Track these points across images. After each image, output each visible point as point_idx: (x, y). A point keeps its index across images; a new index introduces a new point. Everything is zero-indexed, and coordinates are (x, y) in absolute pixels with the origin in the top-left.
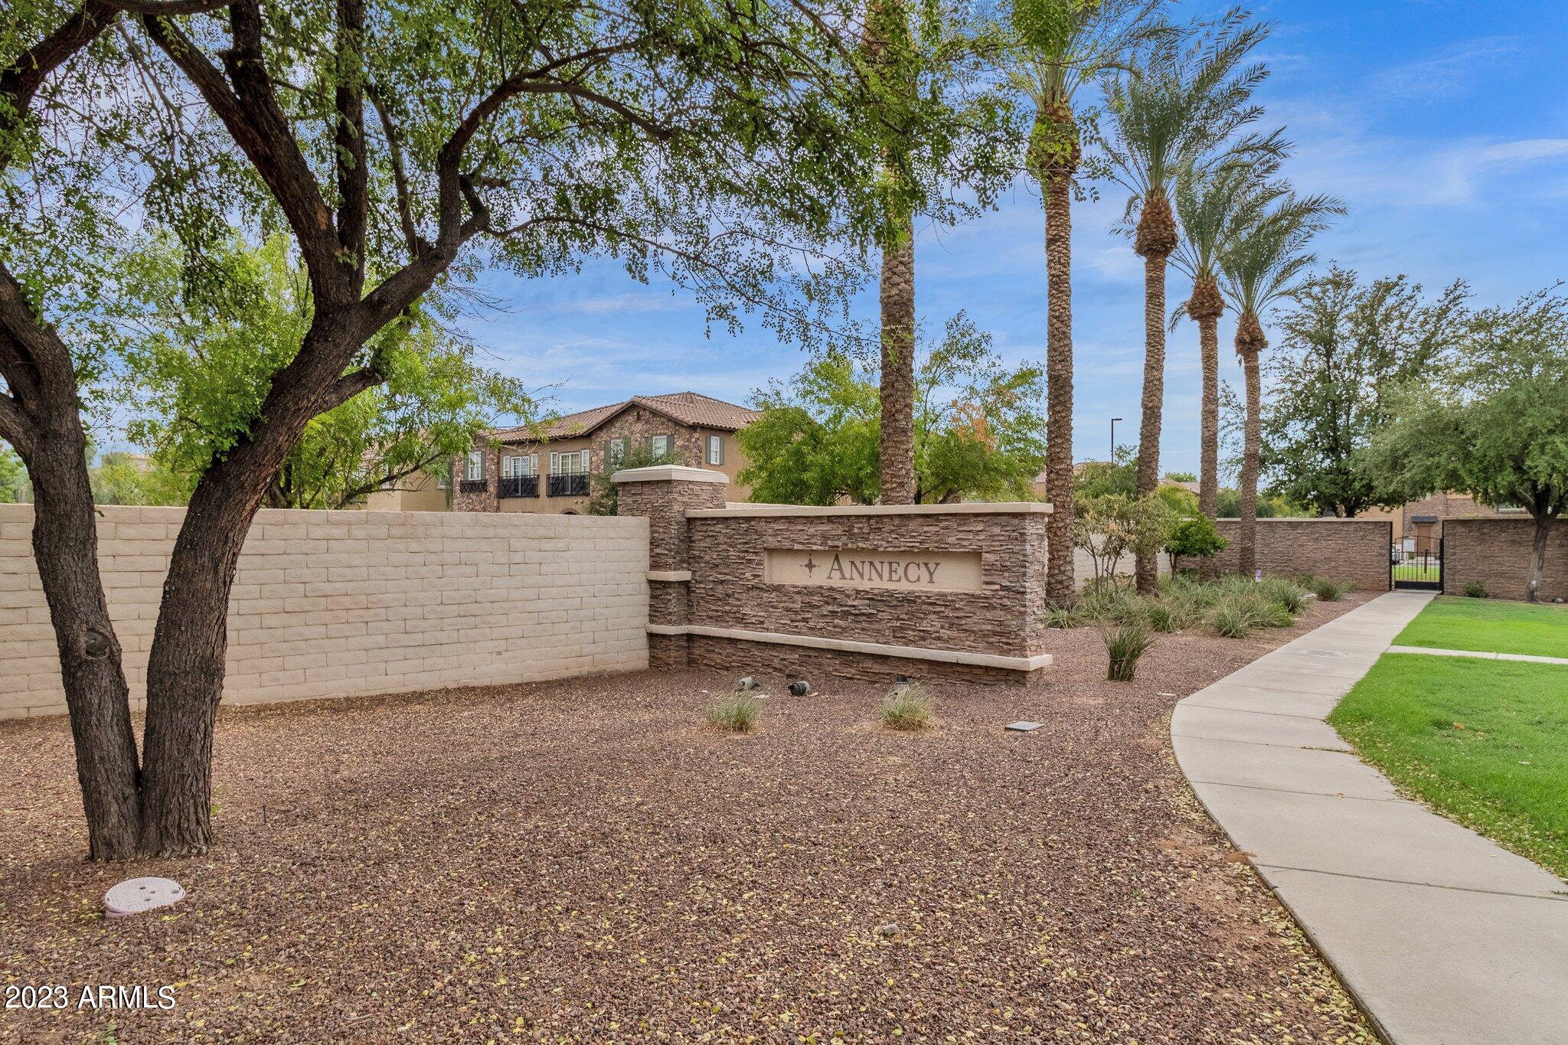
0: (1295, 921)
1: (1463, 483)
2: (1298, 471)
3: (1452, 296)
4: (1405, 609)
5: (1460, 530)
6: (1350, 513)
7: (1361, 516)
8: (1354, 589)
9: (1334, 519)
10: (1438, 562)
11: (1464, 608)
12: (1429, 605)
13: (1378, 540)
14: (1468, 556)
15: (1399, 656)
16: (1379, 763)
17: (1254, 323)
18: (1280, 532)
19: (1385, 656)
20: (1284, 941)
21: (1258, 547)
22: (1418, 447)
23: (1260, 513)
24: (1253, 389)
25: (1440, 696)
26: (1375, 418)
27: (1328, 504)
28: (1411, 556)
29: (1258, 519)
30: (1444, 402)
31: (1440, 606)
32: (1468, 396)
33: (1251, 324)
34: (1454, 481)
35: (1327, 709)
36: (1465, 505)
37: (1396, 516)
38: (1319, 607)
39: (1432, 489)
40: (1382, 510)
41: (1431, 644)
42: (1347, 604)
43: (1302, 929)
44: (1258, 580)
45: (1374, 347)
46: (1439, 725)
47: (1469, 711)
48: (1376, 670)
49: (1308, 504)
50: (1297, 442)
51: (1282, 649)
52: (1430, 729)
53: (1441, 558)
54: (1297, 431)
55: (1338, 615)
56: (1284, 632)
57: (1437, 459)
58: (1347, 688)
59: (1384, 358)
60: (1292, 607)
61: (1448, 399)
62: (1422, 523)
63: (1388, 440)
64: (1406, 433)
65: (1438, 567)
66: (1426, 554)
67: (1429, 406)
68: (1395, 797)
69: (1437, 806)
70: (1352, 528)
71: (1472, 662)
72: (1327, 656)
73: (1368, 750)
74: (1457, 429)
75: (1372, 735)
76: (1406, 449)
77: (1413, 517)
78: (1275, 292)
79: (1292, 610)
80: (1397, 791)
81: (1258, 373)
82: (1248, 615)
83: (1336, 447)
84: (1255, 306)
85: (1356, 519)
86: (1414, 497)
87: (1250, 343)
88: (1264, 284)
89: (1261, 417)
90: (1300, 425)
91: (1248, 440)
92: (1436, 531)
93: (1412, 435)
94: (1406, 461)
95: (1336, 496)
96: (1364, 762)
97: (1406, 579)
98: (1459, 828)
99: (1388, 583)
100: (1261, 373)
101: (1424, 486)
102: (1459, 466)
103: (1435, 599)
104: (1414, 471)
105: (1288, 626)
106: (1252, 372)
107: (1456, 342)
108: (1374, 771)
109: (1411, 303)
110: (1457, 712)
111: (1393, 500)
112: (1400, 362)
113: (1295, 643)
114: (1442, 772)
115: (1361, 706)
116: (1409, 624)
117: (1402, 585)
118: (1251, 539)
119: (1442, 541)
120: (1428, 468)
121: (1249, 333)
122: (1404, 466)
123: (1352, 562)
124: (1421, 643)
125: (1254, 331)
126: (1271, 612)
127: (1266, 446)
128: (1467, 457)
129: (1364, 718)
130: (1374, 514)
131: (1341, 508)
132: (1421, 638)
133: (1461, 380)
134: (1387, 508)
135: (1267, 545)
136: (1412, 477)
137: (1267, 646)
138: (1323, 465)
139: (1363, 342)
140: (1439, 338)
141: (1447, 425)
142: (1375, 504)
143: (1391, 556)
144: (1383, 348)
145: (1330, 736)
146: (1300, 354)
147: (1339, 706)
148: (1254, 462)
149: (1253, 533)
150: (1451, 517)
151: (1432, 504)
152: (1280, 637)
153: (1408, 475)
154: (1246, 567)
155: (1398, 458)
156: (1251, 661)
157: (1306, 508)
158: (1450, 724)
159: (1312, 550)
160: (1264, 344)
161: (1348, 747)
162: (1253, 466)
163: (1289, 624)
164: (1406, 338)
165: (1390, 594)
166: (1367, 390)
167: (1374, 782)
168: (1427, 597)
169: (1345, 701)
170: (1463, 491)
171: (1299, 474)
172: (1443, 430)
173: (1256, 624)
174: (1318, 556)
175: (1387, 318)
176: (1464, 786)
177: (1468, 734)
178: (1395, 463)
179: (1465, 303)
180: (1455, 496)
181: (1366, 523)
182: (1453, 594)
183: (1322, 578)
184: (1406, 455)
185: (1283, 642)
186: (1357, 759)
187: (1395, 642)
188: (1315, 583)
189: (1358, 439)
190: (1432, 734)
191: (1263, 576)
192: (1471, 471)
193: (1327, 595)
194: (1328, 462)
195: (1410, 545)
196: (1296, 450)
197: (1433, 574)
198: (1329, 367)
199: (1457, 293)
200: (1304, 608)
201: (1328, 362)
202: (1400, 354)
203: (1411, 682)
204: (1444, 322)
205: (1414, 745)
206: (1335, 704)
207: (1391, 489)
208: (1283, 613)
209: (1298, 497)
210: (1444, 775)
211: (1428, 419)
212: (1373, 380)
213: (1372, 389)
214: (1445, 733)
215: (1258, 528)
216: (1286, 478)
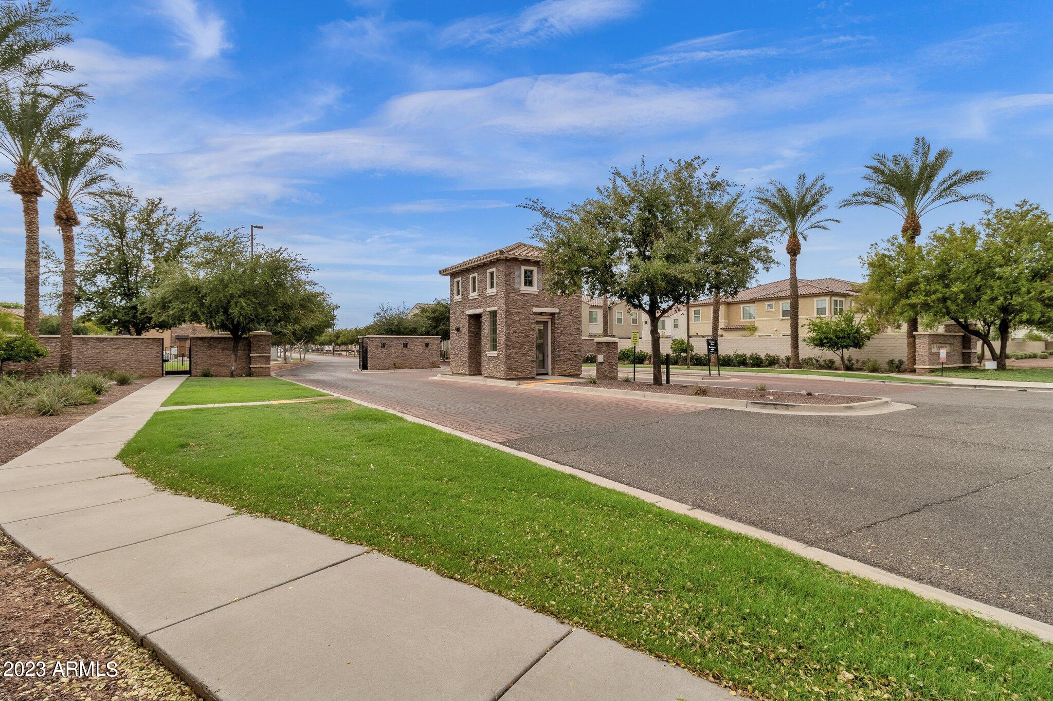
0: (79, 590)
1: (200, 318)
2: (103, 305)
3: (193, 220)
4: (170, 386)
5: (199, 342)
6: (139, 333)
7: (145, 335)
8: (141, 377)
9: (129, 336)
10: (188, 360)
11: (201, 383)
12: (183, 383)
13: (156, 348)
14: (203, 358)
15: (165, 412)
16: (146, 475)
17: (69, 207)
18: (91, 344)
19: (156, 414)
20: (70, 606)
21: (74, 354)
22: (177, 298)
23: (77, 332)
24: (69, 251)
25: (184, 431)
26: (153, 280)
27: (124, 326)
28: (176, 357)
29: (74, 336)
30: (190, 276)
31: (189, 383)
32: (202, 274)
33: (67, 207)
34: (195, 318)
35: (118, 451)
36: (201, 330)
37: (167, 335)
38: (117, 389)
39: (184, 321)
40: (158, 331)
41: (183, 404)
42: (136, 386)
43: (83, 593)
44: (73, 375)
45: (152, 239)
46: (183, 446)
47: (198, 436)
48: (150, 423)
49: (111, 327)
50: (103, 288)
51: (89, 419)
52: (177, 449)
53: (190, 357)
54: (102, 281)
55: (130, 393)
56: (92, 407)
57: (186, 305)
58: (131, 435)
59: (158, 246)
60: (98, 390)
61: (192, 274)
62: (181, 339)
63: (160, 293)
64: (170, 289)
65: (188, 362)
66: (183, 356)
67: (182, 276)
68: (154, 492)
69: (176, 490)
70: (140, 341)
71: (202, 410)
72: (120, 418)
73: (141, 470)
74: (196, 290)
75: (144, 460)
76: (170, 298)
77: (176, 336)
78: (85, 191)
79: (99, 393)
80: (156, 488)
81: (73, 240)
82: (63, 399)
83: (129, 294)
84: (70, 196)
85: (142, 336)
86: (174, 325)
87: (66, 219)
88: (76, 184)
89: (76, 269)
90: (104, 278)
91: (65, 283)
92: (188, 344)
93: (173, 291)
94: (170, 305)
95: (129, 322)
96: (138, 477)
97: (171, 370)
98: (188, 498)
99: (161, 372)
100: (75, 241)
101: (179, 320)
102: (198, 309)
103: (187, 379)
104: (174, 311)
105: (95, 403)
106: (68, 239)
107: (196, 245)
108: (143, 480)
109: (172, 218)
110: (192, 438)
111: (163, 326)
112: (167, 250)
113: (99, 413)
114: (181, 471)
115: (138, 445)
116: (171, 394)
117: (169, 373)
118: (69, 348)
119: (190, 348)
120: (182, 310)
121: (65, 213)
122: (169, 307)
123: (140, 362)
124: (177, 404)
125: (69, 212)
126: (82, 395)
127: (80, 288)
128: (202, 305)
129: (140, 451)
130: (153, 334)
131: (132, 330)
132: (177, 401)
133: (198, 266)
134: (161, 331)
135: (82, 353)
136: (173, 314)
137: (78, 418)
138: (121, 304)
139: (144, 234)
140: (188, 241)
141: (192, 288)
142: (154, 328)
143: (163, 357)
144: (157, 240)
145: (119, 466)
146: (103, 234)
147: (126, 447)
148: (71, 298)
149: (71, 345)
150: (196, 336)
151: (186, 329)
152: (89, 411)
153: (171, 312)
154: (65, 367)
155: (166, 303)
156: (64, 429)
157: (110, 330)
158: (188, 445)
159: (112, 354)
160: (77, 223)
161: (129, 470)
162: (70, 301)
163: (95, 402)
164: (169, 237)
165: (163, 378)
166: (148, 263)
167: (144, 486)
168: (183, 378)
169: (130, 444)
170: (200, 323)
171: (104, 308)
172: (190, 290)
173: (70, 405)
174: (118, 358)
175: (159, 222)
176: (192, 475)
177: (196, 448)
178: (164, 305)
179: (199, 225)
180: (196, 325)
181: (148, 339)
182: (195, 376)
183: (120, 372)
184: (170, 302)
185: (90, 414)
186: (133, 476)
187: (162, 405)
188: (115, 375)
189: (143, 290)
190: (178, 452)
191: (77, 372)
192: (203, 313)
193: (123, 382)
194: (124, 302)
195: (175, 351)
196: (103, 294)
197: (186, 367)
198: (123, 245)
199: (196, 219)
200: (106, 391)
201: (122, 242)
202: (166, 245)
203: (169, 426)
204: (190, 232)
205: (169, 460)
206: (123, 446)
207: (161, 320)
208: (93, 396)
209: (104, 322)
210: (182, 472)
211: (182, 283)
212: (151, 257)
213: (151, 263)
214: (185, 450)
215: (74, 342)
216: (95, 310)
